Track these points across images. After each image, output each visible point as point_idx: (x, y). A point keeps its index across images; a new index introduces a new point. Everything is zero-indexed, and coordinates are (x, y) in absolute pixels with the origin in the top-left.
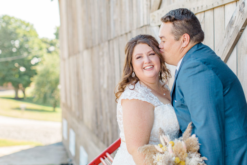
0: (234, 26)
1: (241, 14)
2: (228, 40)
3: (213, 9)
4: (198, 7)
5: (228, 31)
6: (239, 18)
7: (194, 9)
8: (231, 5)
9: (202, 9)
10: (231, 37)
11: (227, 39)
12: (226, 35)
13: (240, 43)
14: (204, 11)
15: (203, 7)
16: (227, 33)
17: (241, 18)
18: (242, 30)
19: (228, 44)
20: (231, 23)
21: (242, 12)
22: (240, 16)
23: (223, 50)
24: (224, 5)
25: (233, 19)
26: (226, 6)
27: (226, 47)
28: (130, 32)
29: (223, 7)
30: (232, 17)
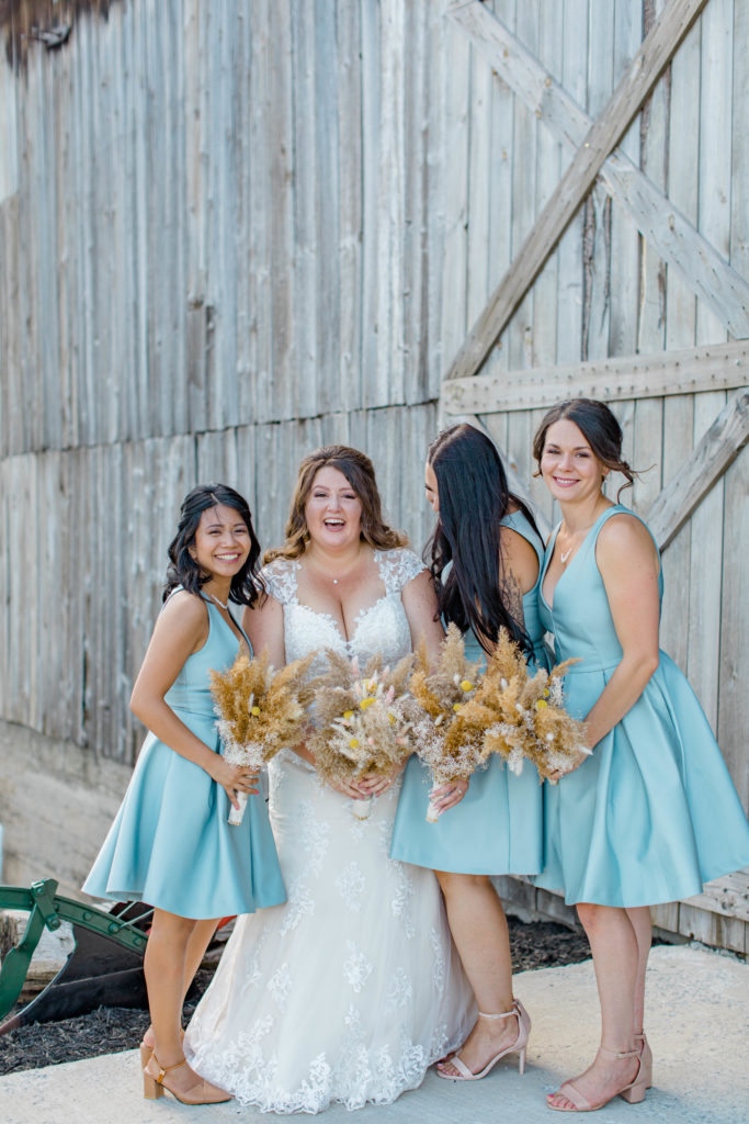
0: (722, 437)
1: (740, 417)
2: (704, 466)
3: (663, 397)
4: (619, 389)
5: (706, 448)
6: (735, 426)
7: (607, 390)
8: (711, 396)
9: (632, 393)
10: (712, 459)
11: (702, 463)
12: (699, 454)
13: (732, 472)
14: (635, 400)
15: (635, 390)
16: (702, 453)
17: (741, 425)
18: (741, 448)
19: (706, 473)
20: (714, 433)
21: (741, 413)
22: (737, 421)
23: (691, 484)
24: (693, 394)
25: (719, 424)
26: (698, 397)
27: (697, 479)
28: (320, 416)
29: (689, 398)
30: (717, 421)
